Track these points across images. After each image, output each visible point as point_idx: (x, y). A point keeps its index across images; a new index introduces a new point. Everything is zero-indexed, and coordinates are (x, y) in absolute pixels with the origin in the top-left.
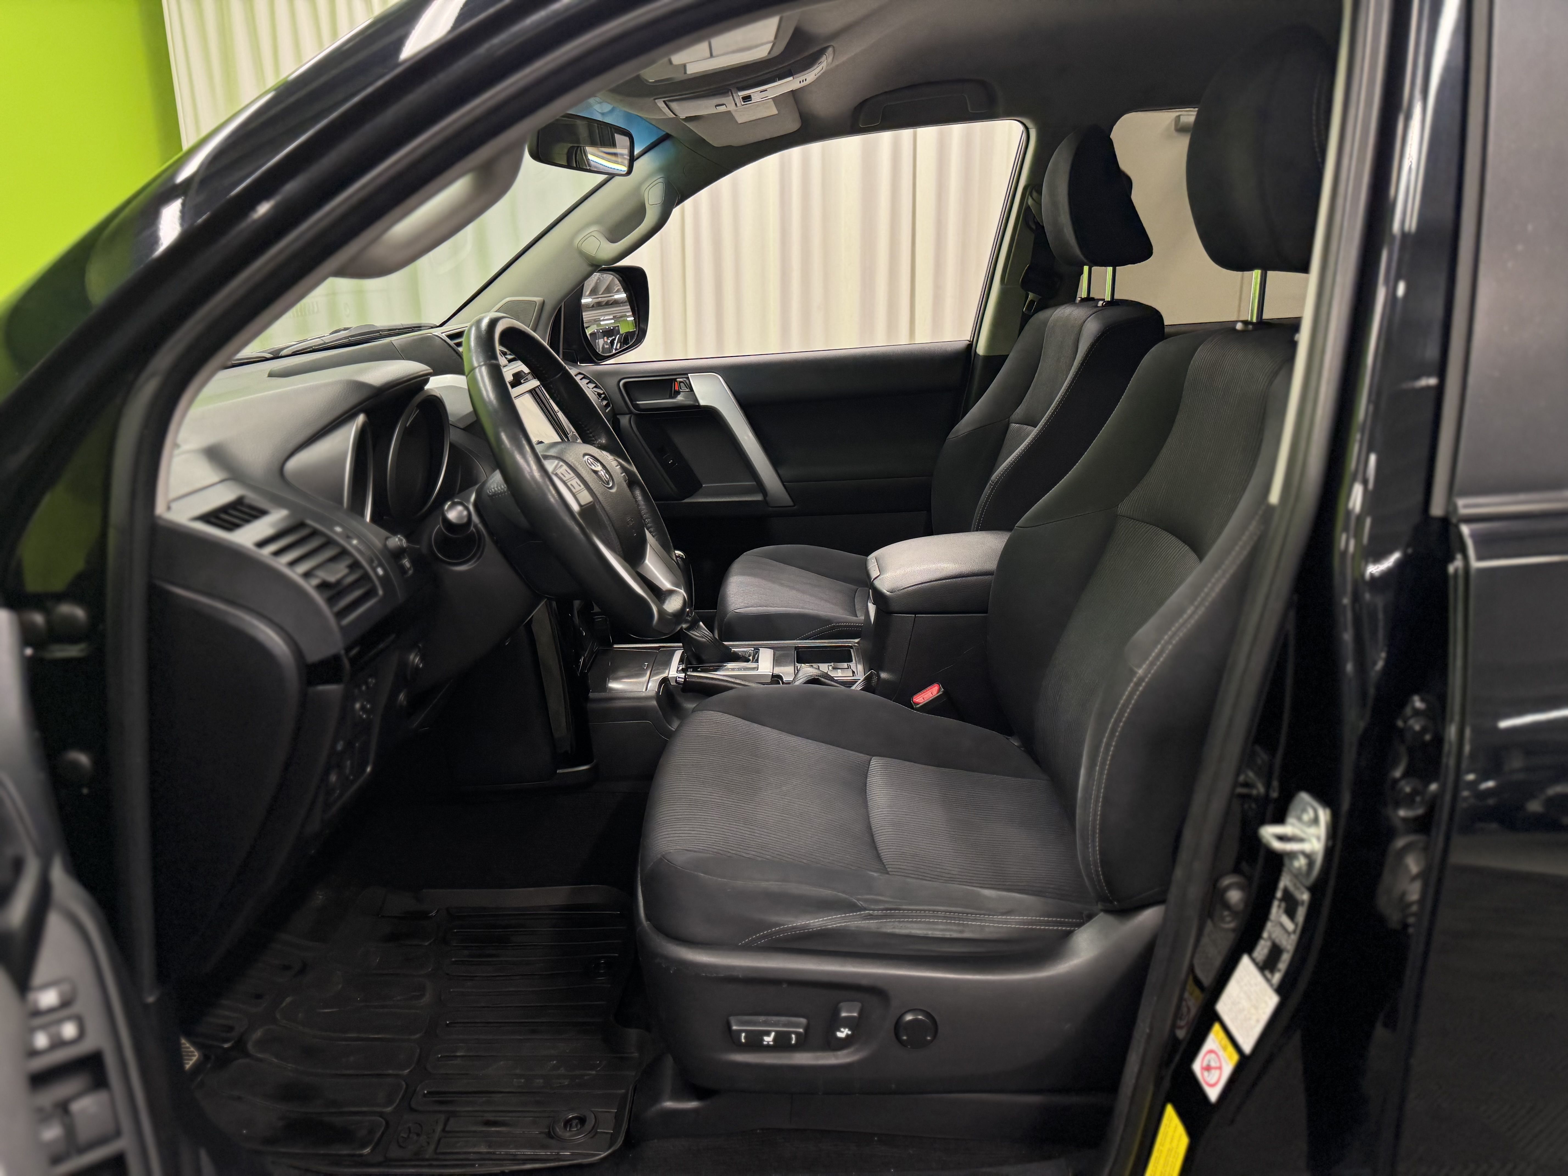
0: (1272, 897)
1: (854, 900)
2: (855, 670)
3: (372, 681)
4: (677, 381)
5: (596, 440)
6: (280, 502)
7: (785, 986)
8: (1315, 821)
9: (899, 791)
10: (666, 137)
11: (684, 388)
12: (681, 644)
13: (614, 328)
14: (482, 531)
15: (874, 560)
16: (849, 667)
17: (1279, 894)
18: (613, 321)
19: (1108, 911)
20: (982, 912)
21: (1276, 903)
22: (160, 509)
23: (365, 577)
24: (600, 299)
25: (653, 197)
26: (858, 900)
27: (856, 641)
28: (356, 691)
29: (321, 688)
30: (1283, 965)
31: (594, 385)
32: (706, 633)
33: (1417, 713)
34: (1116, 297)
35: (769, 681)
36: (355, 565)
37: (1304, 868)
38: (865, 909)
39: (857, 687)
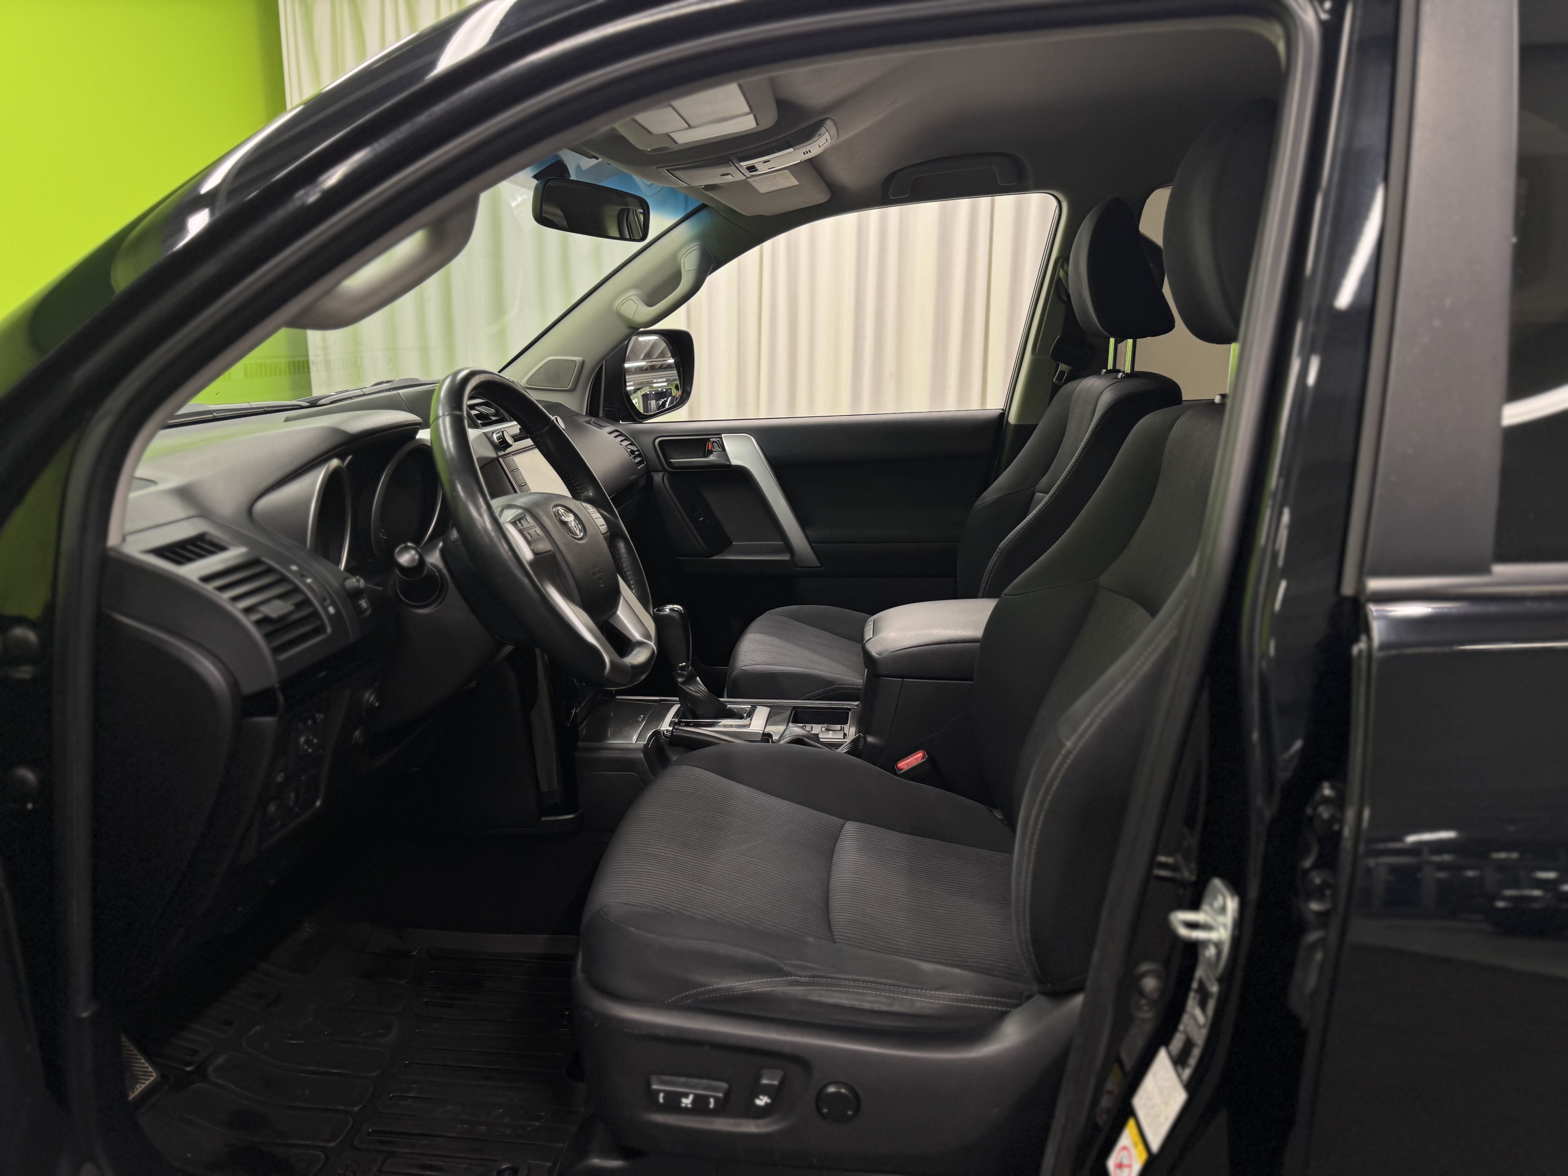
0: (1188, 988)
1: (781, 965)
2: (847, 732)
3: (320, 717)
4: (710, 441)
5: (583, 493)
6: (243, 540)
7: (707, 1048)
8: (1223, 910)
9: (865, 857)
10: (703, 207)
11: (717, 448)
12: (677, 699)
13: (667, 390)
14: (445, 575)
15: (871, 623)
16: (842, 729)
17: (1195, 985)
18: (666, 384)
19: (1044, 993)
20: (915, 986)
21: (1192, 995)
22: (113, 540)
23: (315, 615)
24: (654, 363)
25: (689, 263)
26: (786, 965)
27: (856, 703)
28: (300, 725)
29: (256, 719)
30: (1193, 1061)
31: (629, 442)
32: (701, 688)
33: (1326, 801)
34: (1136, 369)
35: (759, 739)
36: (306, 602)
37: (1214, 958)
38: (790, 975)
39: (843, 750)
